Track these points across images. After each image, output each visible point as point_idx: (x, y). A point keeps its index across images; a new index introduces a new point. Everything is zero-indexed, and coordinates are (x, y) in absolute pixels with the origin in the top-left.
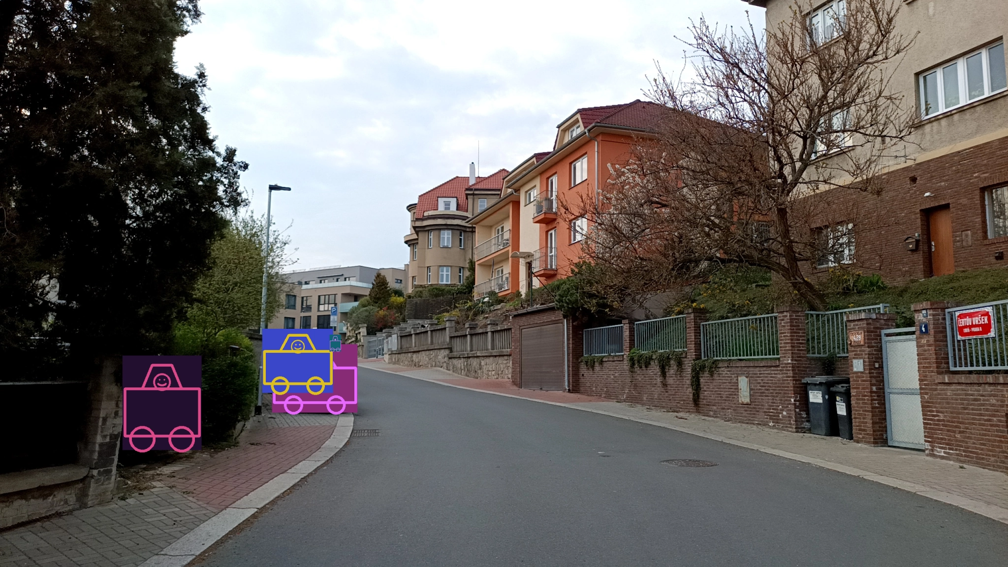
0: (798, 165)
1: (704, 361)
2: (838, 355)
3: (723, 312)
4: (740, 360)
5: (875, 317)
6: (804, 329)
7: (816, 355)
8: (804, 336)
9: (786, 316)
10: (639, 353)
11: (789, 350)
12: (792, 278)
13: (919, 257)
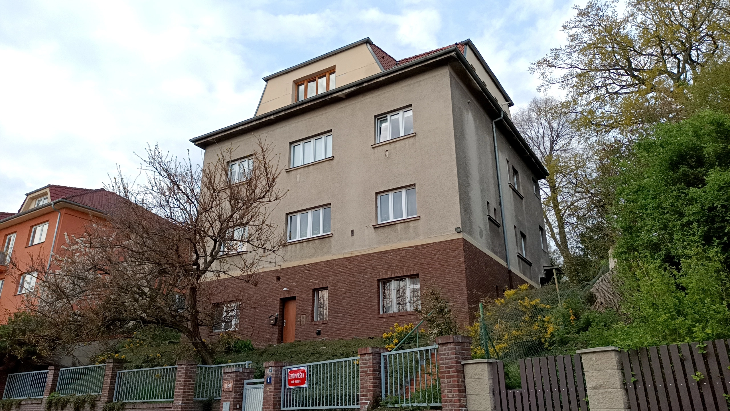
0: (209, 258)
1: (114, 403)
2: (215, 399)
3: (138, 363)
4: (144, 403)
5: (241, 371)
6: (195, 378)
7: (200, 399)
8: (193, 384)
9: (183, 368)
10: (58, 396)
11: (181, 394)
12: (194, 339)
13: (276, 329)
